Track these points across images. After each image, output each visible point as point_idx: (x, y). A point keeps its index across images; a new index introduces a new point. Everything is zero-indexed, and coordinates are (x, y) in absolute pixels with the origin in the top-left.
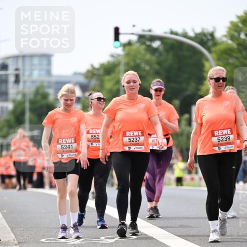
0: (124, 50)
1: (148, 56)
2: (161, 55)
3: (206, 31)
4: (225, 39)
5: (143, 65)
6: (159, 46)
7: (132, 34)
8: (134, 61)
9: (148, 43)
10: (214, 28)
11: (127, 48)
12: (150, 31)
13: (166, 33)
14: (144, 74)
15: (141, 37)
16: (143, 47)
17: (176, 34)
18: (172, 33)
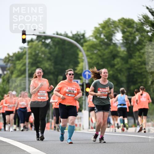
0: (28, 45)
1: (43, 49)
2: (51, 47)
3: (79, 33)
4: (91, 38)
5: (40, 54)
6: (49, 42)
7: (34, 35)
8: (35, 52)
9: (43, 41)
10: (85, 31)
11: (30, 44)
12: (44, 33)
13: (54, 34)
14: (41, 59)
15: (39, 37)
16: (40, 43)
17: (61, 35)
18: (57, 34)
